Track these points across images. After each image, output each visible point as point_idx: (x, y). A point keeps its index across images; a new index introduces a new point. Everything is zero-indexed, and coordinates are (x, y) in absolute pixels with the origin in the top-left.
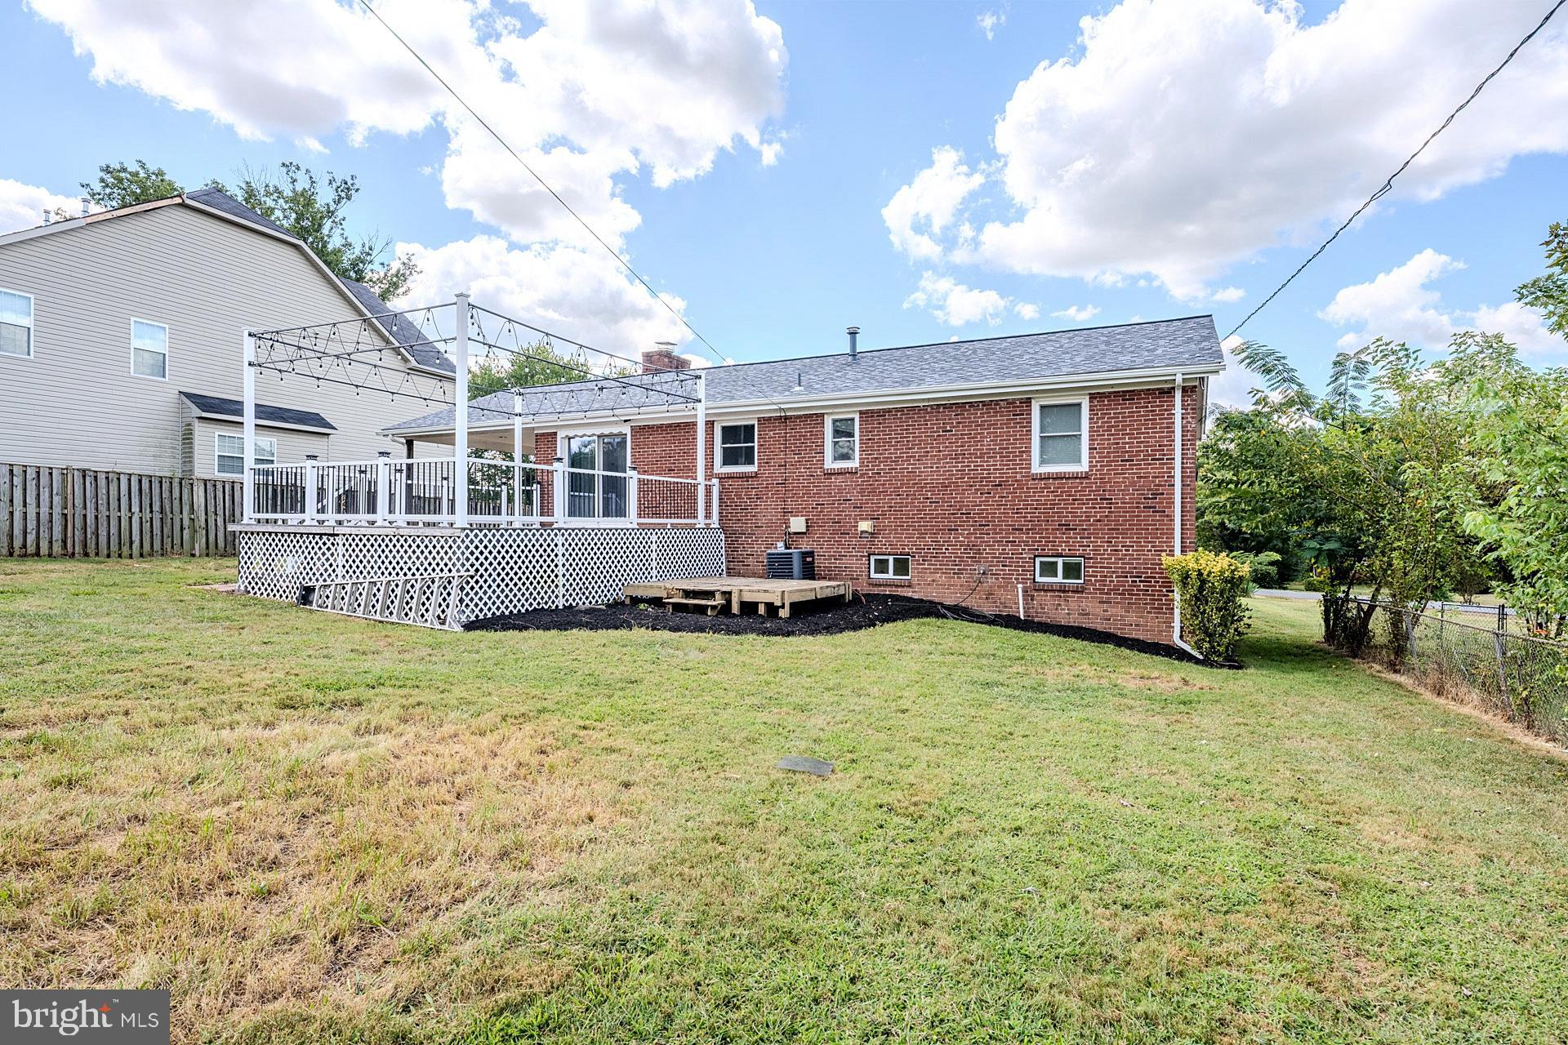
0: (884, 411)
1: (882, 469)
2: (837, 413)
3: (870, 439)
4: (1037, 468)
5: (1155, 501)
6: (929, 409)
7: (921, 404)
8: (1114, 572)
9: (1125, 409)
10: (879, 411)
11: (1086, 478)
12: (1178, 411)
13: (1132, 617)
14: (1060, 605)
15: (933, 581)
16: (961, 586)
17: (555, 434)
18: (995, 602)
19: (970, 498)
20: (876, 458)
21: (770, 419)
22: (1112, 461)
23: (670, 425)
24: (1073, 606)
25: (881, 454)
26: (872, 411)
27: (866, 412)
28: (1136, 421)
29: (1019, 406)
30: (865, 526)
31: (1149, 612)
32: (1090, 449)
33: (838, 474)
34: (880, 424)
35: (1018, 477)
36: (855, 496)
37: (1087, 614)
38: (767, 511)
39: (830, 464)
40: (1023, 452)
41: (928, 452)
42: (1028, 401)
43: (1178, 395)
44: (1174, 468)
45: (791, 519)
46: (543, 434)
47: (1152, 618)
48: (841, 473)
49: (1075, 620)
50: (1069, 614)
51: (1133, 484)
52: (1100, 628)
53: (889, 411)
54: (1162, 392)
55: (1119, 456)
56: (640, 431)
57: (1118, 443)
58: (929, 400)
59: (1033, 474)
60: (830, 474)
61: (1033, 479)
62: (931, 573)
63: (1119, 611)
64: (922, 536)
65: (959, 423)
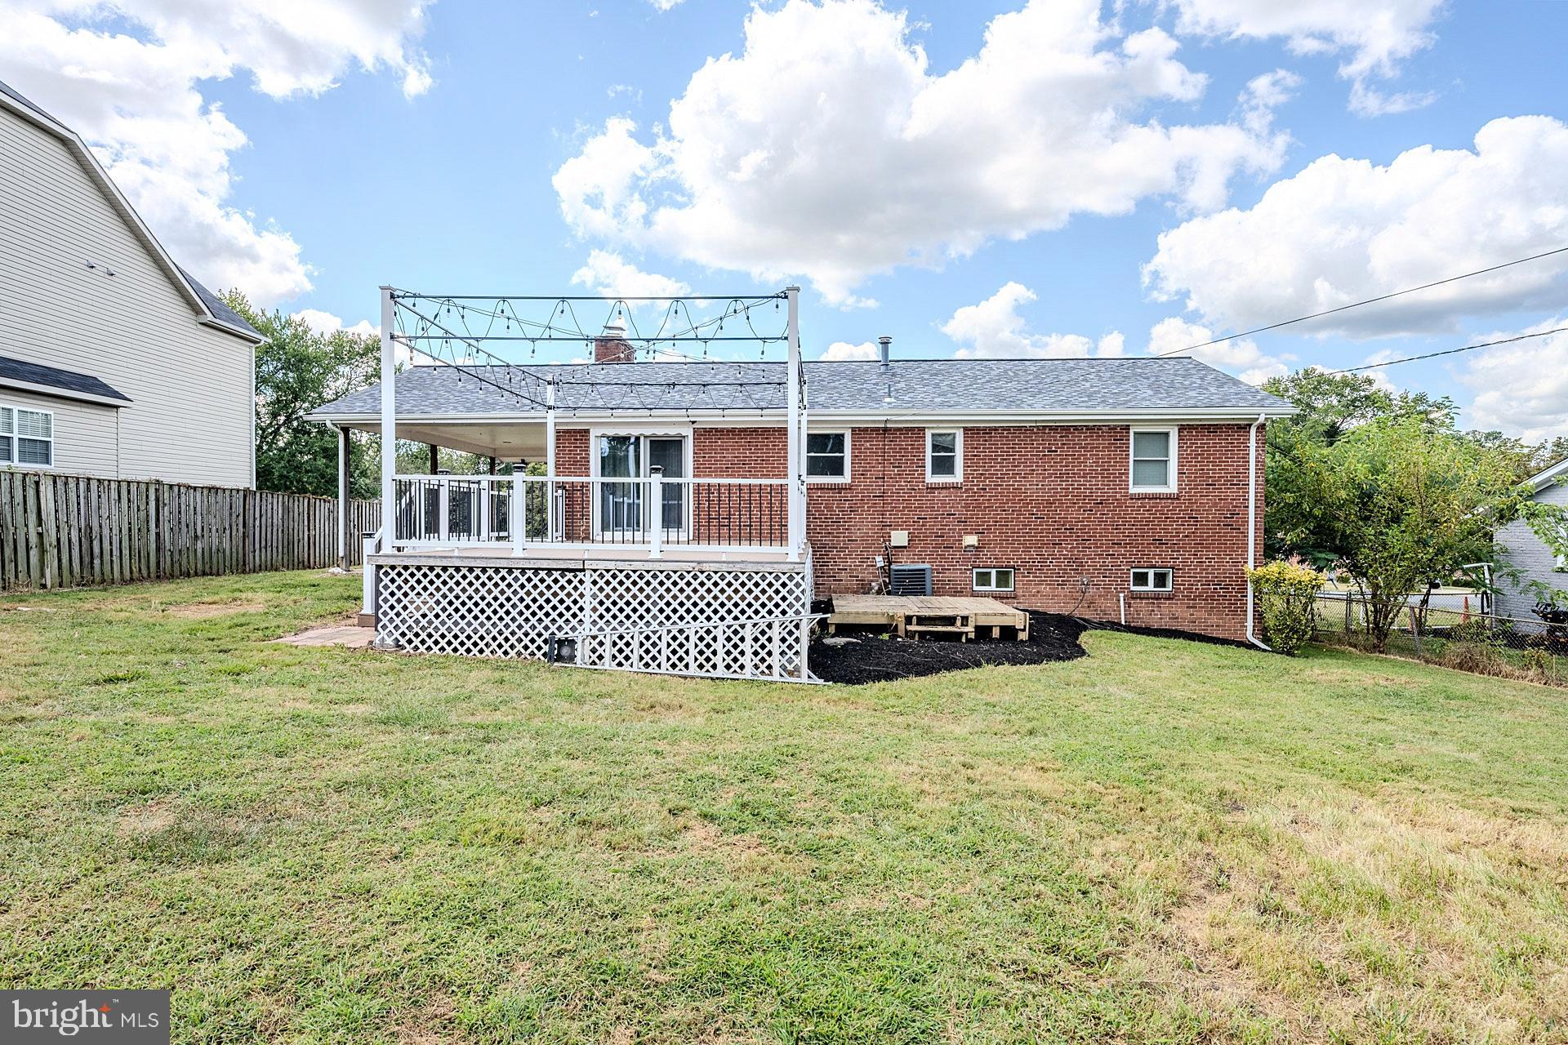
0: (991, 429)
1: (987, 485)
2: (938, 428)
3: (975, 456)
4: (1133, 490)
5: (1234, 520)
6: (1035, 430)
7: (1028, 425)
8: (1199, 581)
9: (1210, 441)
10: (985, 429)
11: (1178, 499)
12: (1253, 444)
13: (1214, 620)
14: (1153, 611)
15: (1038, 592)
16: (1065, 596)
17: (587, 431)
18: (1096, 610)
19: (1074, 514)
20: (982, 474)
21: (866, 429)
22: (1199, 485)
23: (745, 430)
24: (1165, 611)
25: (987, 470)
26: (978, 429)
27: (972, 429)
28: (1218, 451)
29: (1118, 432)
30: (971, 540)
31: (1227, 615)
32: (1179, 473)
33: (942, 488)
34: (986, 441)
35: (1118, 496)
36: (959, 511)
37: (1177, 618)
38: (863, 526)
39: (931, 479)
40: (1123, 474)
41: (1034, 470)
42: (1127, 428)
43: (1253, 431)
44: (1248, 492)
45: (892, 532)
46: (568, 431)
47: (1229, 619)
48: (946, 488)
49: (1166, 624)
50: (1161, 619)
51: (1215, 505)
52: (1186, 629)
53: (996, 429)
54: (1240, 427)
55: (1204, 481)
56: (704, 435)
57: (1203, 470)
58: (1036, 421)
59: (1132, 494)
60: (932, 488)
61: (1132, 499)
62: (1035, 584)
63: (1203, 614)
64: (1027, 550)
65: (1064, 444)
